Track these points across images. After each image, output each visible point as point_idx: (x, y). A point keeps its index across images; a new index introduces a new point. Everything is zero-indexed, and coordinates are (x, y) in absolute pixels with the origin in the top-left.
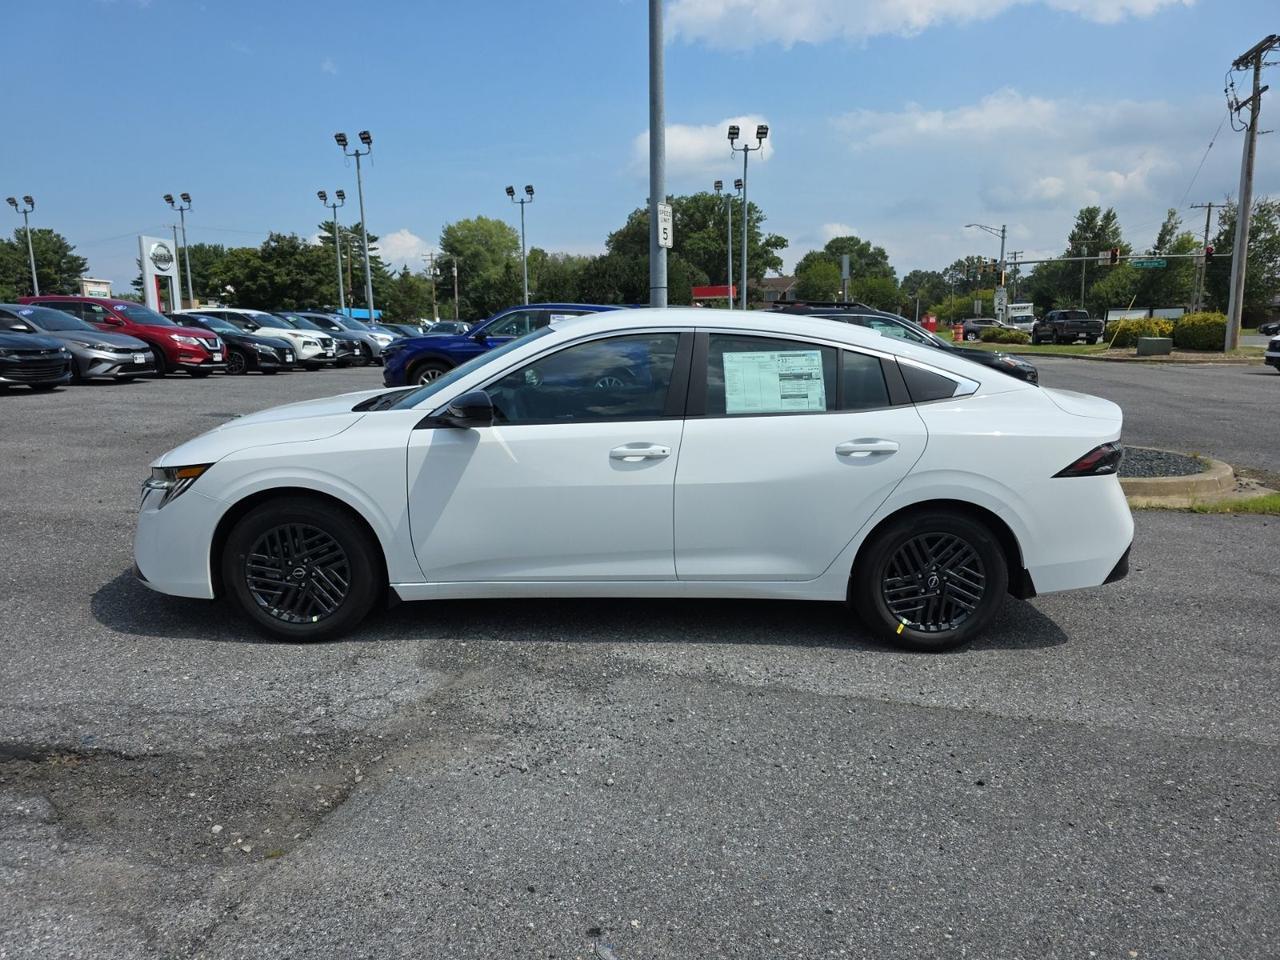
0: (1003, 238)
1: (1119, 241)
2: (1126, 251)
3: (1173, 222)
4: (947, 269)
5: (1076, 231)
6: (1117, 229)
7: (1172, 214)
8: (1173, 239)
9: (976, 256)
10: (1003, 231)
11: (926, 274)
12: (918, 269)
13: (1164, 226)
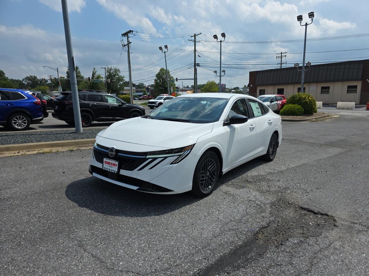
0: (58, 71)
1: (81, 75)
2: (82, 78)
3: (95, 71)
4: (23, 79)
5: (68, 71)
6: (79, 71)
7: (94, 69)
8: (96, 75)
9: (33, 76)
10: (57, 69)
11: (15, 80)
12: (12, 78)
13: (93, 72)
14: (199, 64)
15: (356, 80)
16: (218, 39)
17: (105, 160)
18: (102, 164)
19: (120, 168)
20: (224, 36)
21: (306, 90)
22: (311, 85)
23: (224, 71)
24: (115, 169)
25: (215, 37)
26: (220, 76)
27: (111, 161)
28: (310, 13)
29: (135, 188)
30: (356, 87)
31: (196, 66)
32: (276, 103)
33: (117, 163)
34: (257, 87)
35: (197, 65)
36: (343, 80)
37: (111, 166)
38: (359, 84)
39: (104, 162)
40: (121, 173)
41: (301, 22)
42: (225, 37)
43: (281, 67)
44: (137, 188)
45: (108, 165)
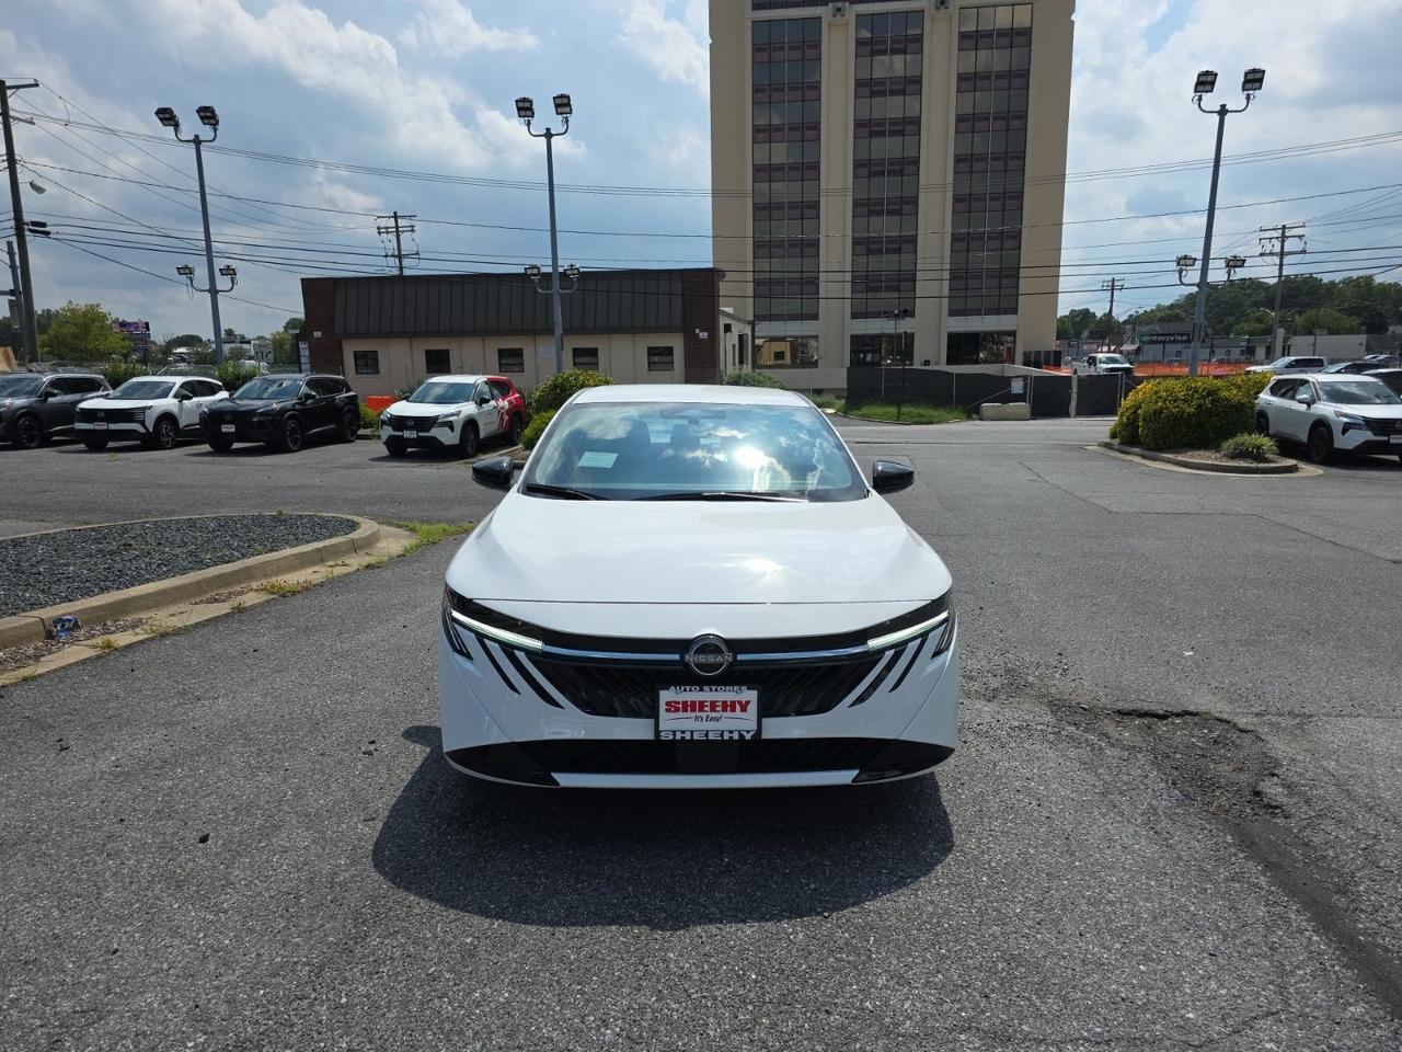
14: (44, 225)
15: (668, 329)
16: (183, 126)
17: (666, 696)
18: (652, 721)
19: (765, 711)
20: (213, 121)
21: (525, 357)
22: (540, 339)
23: (229, 272)
24: (742, 723)
25: (167, 119)
26: (214, 292)
27: (713, 693)
28: (557, 97)
29: (845, 777)
30: (669, 351)
31: (27, 233)
32: (495, 408)
33: (751, 696)
34: (340, 342)
35: (30, 230)
36: (633, 330)
37: (713, 715)
38: (677, 343)
39: (663, 707)
40: (766, 735)
41: (529, 124)
42: (217, 123)
43: (401, 268)
44: (854, 773)
45: (689, 714)
